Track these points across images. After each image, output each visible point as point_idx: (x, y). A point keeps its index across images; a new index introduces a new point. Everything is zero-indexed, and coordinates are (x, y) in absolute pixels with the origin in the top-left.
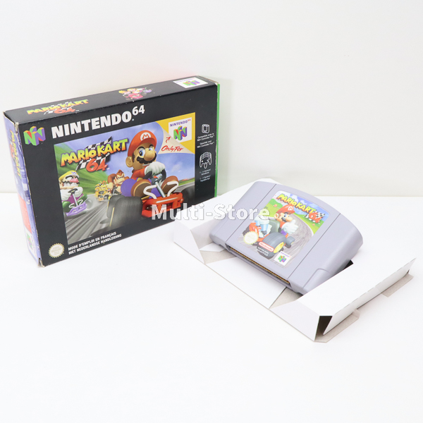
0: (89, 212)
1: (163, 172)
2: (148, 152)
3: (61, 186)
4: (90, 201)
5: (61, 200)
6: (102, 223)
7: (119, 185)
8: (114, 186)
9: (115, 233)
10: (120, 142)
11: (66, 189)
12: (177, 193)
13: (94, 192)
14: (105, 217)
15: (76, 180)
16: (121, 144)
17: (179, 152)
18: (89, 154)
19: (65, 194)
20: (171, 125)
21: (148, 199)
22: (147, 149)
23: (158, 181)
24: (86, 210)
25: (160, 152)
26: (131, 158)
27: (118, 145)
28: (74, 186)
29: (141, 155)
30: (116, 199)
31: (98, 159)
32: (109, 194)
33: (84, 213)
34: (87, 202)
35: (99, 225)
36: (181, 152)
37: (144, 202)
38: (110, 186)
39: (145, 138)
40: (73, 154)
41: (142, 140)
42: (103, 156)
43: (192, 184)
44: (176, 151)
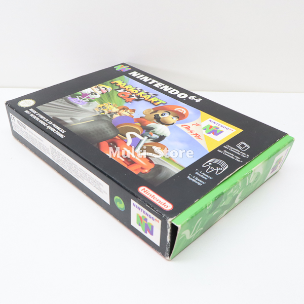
0: (79, 108)
1: (162, 138)
2: (169, 118)
3: (93, 87)
4: (91, 104)
5: (81, 91)
6: (71, 119)
7: (120, 114)
8: (117, 112)
9: (64, 131)
10: (159, 100)
11: (93, 90)
12: (151, 162)
13: (102, 103)
14: (79, 119)
15: (105, 91)
16: (158, 101)
17: (195, 138)
18: (132, 90)
19: (88, 91)
20: (210, 121)
21: (122, 139)
22: (171, 116)
23: (149, 138)
24: (81, 106)
25: (179, 126)
26: (152, 111)
27: (156, 100)
28: (99, 93)
29: (162, 115)
30: (104, 118)
31: (133, 95)
32: (106, 112)
33: (76, 106)
34: (89, 103)
35: (69, 118)
36: (198, 140)
37: (117, 137)
38: (115, 110)
39: (180, 111)
40: (124, 84)
41: (175, 110)
42: (139, 97)
43: (176, 170)
44: (193, 136)
